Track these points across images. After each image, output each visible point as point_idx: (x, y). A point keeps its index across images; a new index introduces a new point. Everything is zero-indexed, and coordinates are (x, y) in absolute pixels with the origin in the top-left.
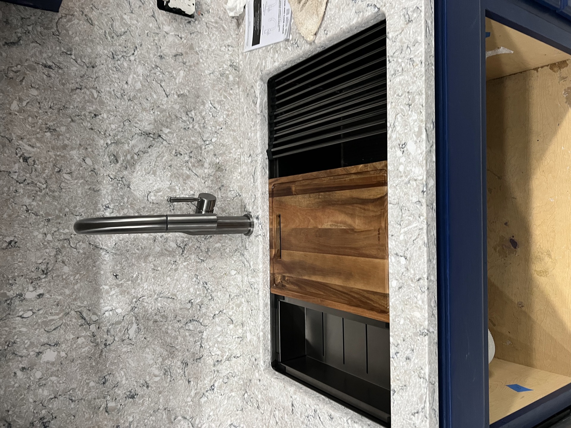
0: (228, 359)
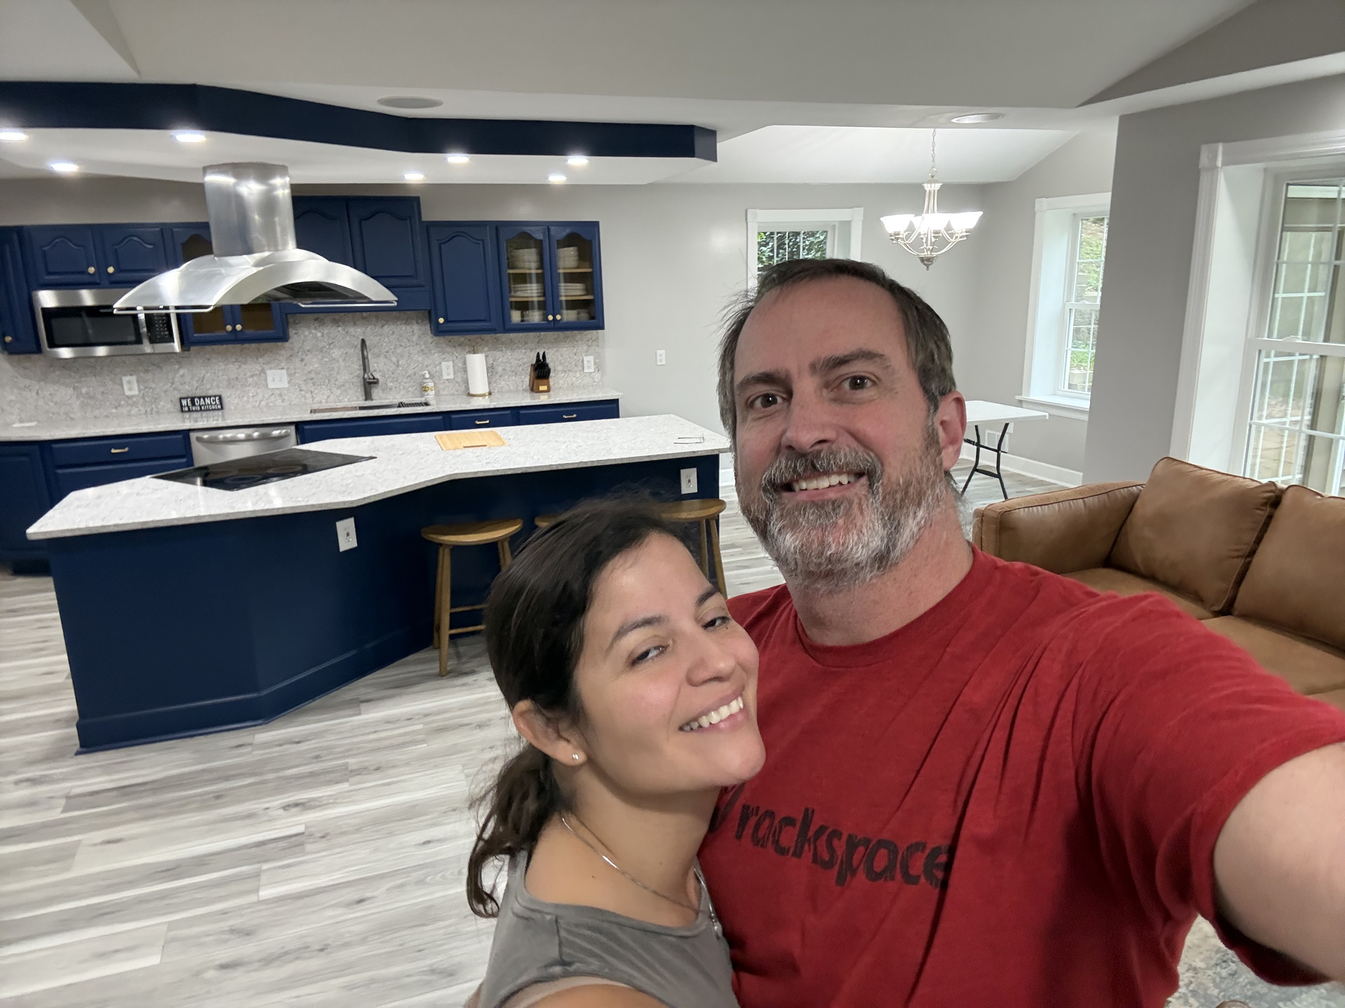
0: (313, 397)
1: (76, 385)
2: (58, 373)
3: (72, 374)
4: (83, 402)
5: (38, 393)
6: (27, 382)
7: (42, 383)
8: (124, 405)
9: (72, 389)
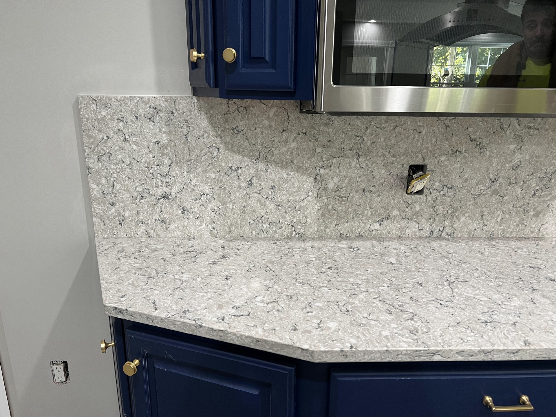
1: (322, 171)
2: (293, 145)
3: (319, 150)
4: (326, 205)
5: (250, 183)
6: (235, 159)
7: (261, 165)
8: (395, 217)
9: (311, 179)
